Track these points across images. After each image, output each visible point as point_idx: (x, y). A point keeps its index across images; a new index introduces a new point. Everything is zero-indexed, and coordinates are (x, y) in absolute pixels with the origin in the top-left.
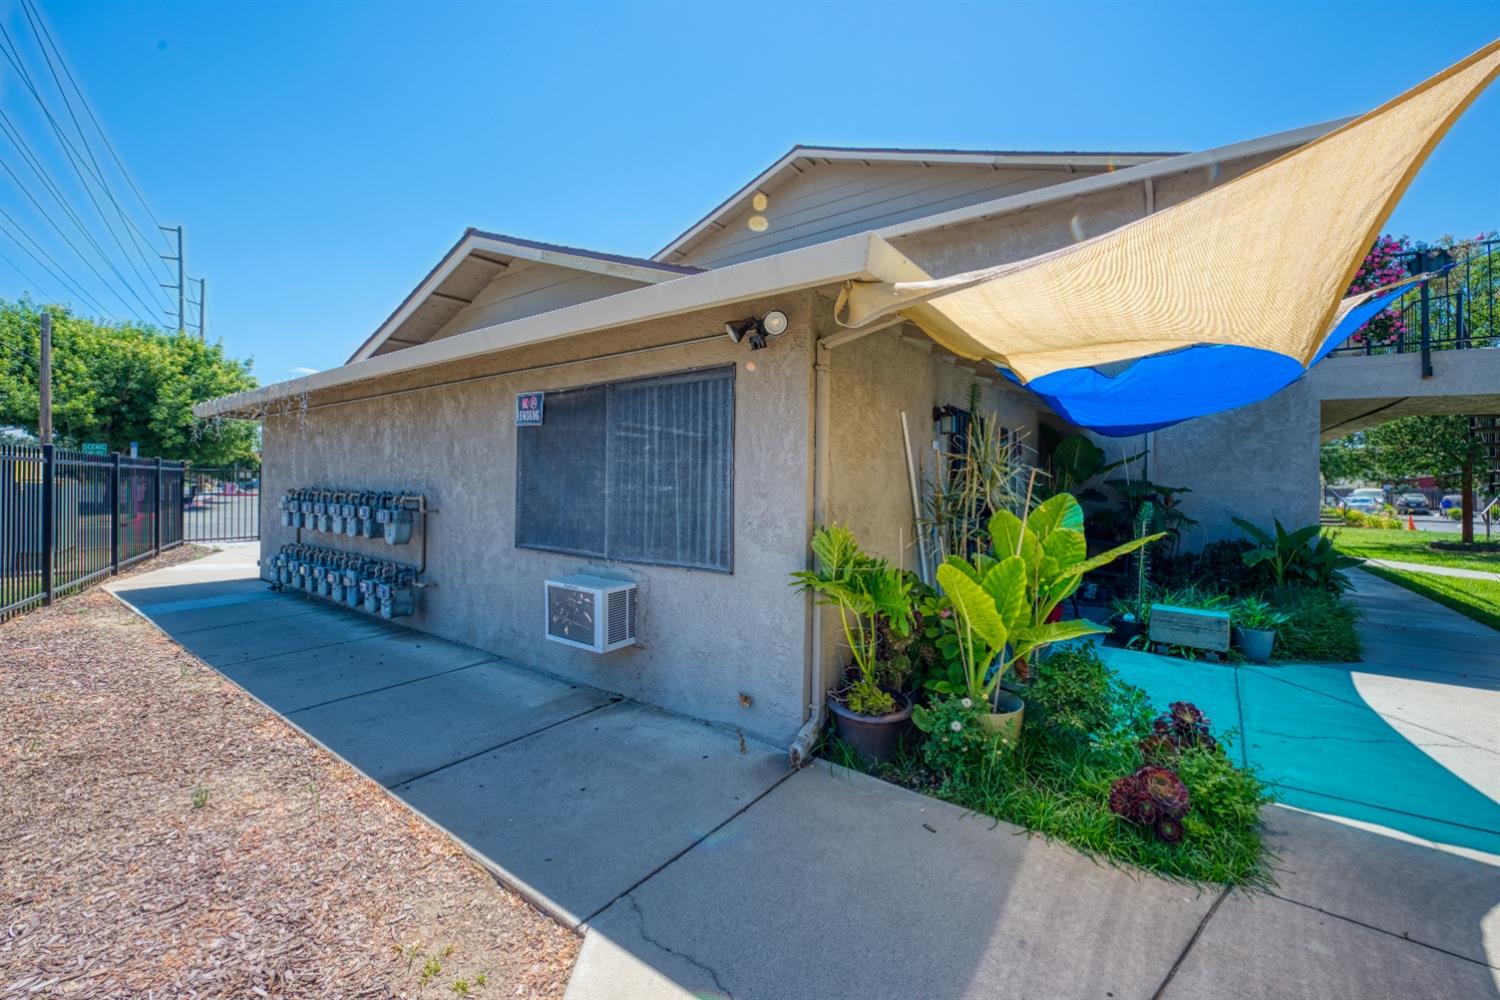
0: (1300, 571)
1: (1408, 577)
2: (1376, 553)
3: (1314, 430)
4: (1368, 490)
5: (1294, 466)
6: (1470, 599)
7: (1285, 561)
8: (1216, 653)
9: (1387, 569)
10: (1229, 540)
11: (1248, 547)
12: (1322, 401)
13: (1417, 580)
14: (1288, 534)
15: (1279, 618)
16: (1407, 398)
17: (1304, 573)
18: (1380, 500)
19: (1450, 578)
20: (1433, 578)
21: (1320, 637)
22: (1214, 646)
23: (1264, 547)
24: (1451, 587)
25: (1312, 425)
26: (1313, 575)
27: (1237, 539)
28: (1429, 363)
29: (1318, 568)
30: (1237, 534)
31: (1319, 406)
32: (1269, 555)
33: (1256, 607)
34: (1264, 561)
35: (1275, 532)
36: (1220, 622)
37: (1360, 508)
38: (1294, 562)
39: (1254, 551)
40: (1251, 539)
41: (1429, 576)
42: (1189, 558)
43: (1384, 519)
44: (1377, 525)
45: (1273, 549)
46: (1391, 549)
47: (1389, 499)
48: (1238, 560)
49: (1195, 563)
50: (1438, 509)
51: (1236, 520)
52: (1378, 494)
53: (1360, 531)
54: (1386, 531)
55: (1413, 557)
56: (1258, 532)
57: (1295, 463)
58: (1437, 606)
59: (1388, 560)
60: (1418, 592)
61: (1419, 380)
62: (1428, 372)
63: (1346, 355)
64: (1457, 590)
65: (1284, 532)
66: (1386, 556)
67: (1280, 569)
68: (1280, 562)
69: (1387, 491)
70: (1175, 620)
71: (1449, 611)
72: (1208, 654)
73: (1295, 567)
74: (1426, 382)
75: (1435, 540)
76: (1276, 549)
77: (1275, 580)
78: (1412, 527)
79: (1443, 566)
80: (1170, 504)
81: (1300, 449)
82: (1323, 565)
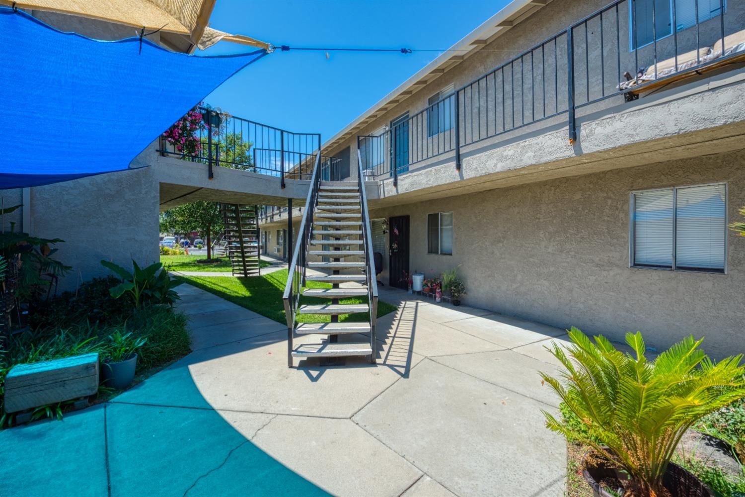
0: (150, 294)
1: (194, 280)
2: (178, 268)
3: (156, 200)
4: (168, 237)
5: (145, 223)
6: (220, 288)
7: (140, 288)
8: (85, 398)
9: (185, 277)
10: (100, 278)
11: (114, 282)
12: (161, 184)
13: (198, 281)
14: (141, 269)
15: (140, 343)
16: (202, 188)
17: (152, 294)
18: (174, 242)
19: (209, 277)
20: (204, 279)
21: (168, 345)
22: (83, 392)
23: (125, 280)
24: (211, 283)
25: (155, 197)
26: (158, 295)
27: (106, 277)
28: (212, 171)
29: (160, 290)
30: (106, 272)
31: (159, 185)
32: (129, 287)
33: (121, 338)
34: (127, 292)
35: (133, 268)
36: (87, 367)
37: (167, 245)
38: (146, 288)
39: (119, 285)
40: (117, 276)
41: (202, 278)
42: (67, 295)
43: (177, 251)
44: (175, 254)
45: (132, 281)
46: (184, 265)
47: (177, 241)
48: (106, 293)
49: (71, 300)
50: (193, 245)
51: (104, 263)
52: (173, 239)
53: (169, 256)
54: (179, 256)
55: (193, 268)
56: (121, 270)
57: (145, 221)
58: (210, 294)
59: (184, 271)
60: (200, 288)
61: (207, 179)
62: (211, 176)
63: (173, 157)
64: (214, 284)
65: (139, 268)
66: (183, 269)
67: (137, 295)
68: (137, 290)
69: (176, 238)
70: (38, 381)
71: (214, 296)
72: (76, 403)
73: (146, 291)
74: (210, 181)
75: (199, 259)
76: (135, 282)
77: (134, 303)
78: (187, 254)
79: (204, 271)
80: (47, 253)
81: (148, 212)
82: (163, 287)
